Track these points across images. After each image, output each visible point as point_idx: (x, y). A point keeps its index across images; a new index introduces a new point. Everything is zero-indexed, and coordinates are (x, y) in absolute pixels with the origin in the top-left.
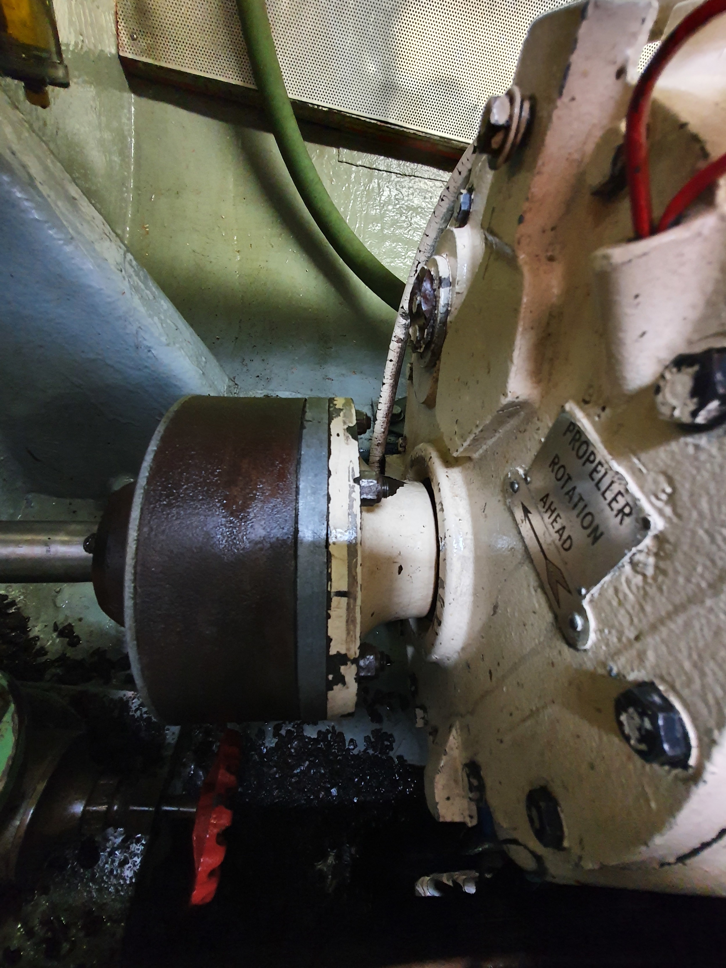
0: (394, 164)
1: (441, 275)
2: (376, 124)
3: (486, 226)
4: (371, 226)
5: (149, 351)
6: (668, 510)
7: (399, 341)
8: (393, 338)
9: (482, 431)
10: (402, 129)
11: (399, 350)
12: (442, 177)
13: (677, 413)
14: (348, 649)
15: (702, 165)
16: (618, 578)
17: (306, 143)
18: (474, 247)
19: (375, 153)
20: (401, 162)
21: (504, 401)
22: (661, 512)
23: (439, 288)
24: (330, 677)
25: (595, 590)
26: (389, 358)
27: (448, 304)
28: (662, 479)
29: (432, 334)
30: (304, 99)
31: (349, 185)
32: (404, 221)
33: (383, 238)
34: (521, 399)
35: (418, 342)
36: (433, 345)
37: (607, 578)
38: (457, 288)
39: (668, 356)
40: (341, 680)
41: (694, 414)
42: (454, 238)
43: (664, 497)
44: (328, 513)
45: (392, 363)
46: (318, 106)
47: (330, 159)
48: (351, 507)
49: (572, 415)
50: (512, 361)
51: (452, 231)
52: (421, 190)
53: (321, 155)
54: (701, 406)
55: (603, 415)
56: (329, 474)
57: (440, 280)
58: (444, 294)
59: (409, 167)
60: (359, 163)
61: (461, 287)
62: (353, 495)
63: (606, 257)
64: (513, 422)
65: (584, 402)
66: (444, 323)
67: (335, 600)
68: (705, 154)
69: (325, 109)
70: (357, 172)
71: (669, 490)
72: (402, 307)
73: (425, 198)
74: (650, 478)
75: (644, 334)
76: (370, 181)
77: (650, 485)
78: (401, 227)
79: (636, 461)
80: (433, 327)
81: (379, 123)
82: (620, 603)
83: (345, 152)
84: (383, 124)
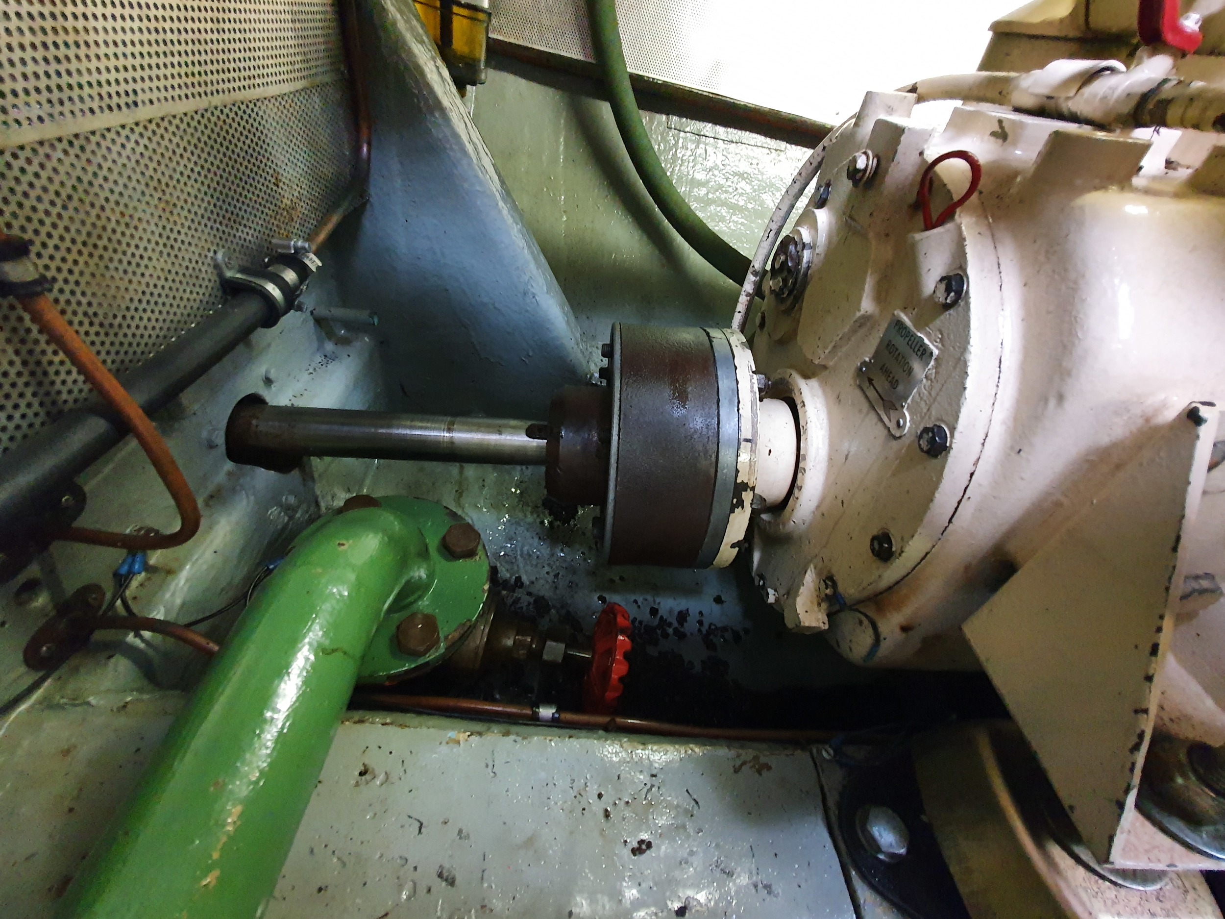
0: (721, 130)
1: (804, 241)
2: (708, 96)
3: (848, 214)
4: (696, 190)
5: (534, 297)
6: (940, 345)
7: (748, 295)
8: (742, 293)
9: (841, 339)
10: (732, 101)
11: (747, 303)
12: (769, 144)
13: (941, 300)
14: (749, 480)
15: (951, 203)
16: (920, 388)
17: (640, 111)
18: (830, 223)
19: (704, 121)
20: (729, 129)
21: (858, 314)
22: (937, 347)
23: (803, 250)
24: (735, 500)
25: (909, 401)
26: (738, 309)
27: (809, 262)
28: (938, 333)
29: (794, 284)
30: (641, 73)
31: (676, 151)
32: (730, 186)
33: (708, 202)
34: (868, 313)
35: (781, 289)
36: (795, 292)
37: (915, 391)
38: (817, 251)
39: (939, 279)
40: (741, 503)
41: (946, 299)
42: (816, 217)
43: (938, 340)
44: (738, 390)
45: (740, 314)
46: (654, 79)
47: (660, 124)
48: (752, 387)
49: (899, 316)
50: (864, 290)
51: (813, 212)
52: (748, 157)
53: (651, 121)
54: (948, 295)
55: (914, 313)
56: (736, 368)
57: (804, 246)
58: (806, 255)
59: (734, 134)
60: (688, 129)
61: (821, 249)
62: (753, 381)
63: (913, 237)
64: (863, 331)
65: (904, 309)
66: (806, 274)
67: (743, 444)
68: (952, 199)
69: (660, 82)
70: (685, 139)
71: (940, 336)
72: (753, 266)
73: (751, 164)
74: (933, 335)
75: (929, 270)
76: (697, 147)
77: (933, 337)
78: (726, 192)
79: (927, 328)
80: (796, 279)
81: (711, 95)
82: (921, 399)
83: (674, 119)
84: (714, 96)
